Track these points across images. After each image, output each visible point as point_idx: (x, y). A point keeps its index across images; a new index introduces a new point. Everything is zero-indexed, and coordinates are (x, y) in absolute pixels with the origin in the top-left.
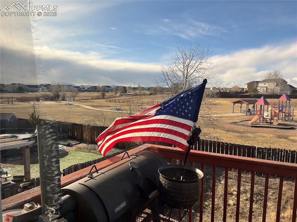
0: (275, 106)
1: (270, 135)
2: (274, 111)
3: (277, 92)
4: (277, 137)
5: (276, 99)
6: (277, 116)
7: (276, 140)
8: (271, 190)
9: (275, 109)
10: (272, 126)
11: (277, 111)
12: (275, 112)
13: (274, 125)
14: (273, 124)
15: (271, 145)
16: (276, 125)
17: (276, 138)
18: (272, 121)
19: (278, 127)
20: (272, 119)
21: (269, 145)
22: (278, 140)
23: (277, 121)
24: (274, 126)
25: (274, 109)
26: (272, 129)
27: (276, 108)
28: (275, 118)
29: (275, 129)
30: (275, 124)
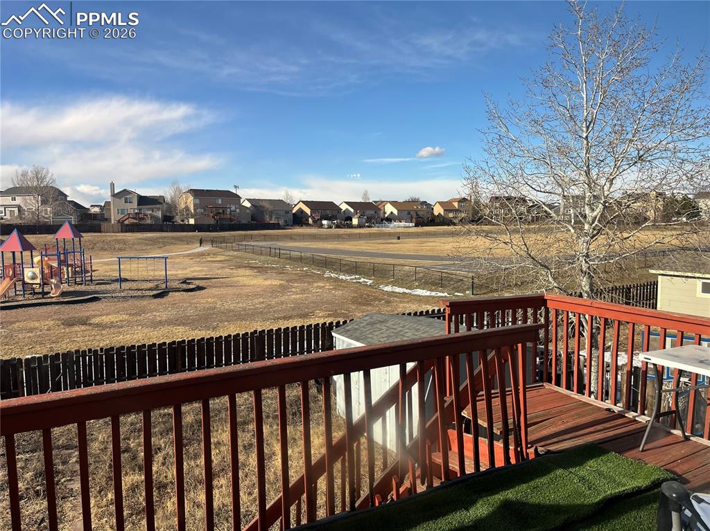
0: (49, 253)
1: (47, 323)
2: (47, 264)
3: (47, 218)
4: (63, 324)
5: (46, 235)
6: (56, 275)
7: (63, 331)
8: (72, 451)
9: (49, 259)
10: (49, 300)
11: (55, 264)
12: (51, 267)
13: (53, 297)
14: (48, 296)
15: (53, 345)
16: (57, 297)
17: (62, 326)
18: (46, 289)
19: (62, 300)
20: (45, 284)
21: (49, 346)
22: (67, 330)
23: (57, 286)
24: (54, 300)
25: (46, 259)
26: (49, 308)
27: (50, 257)
28: (53, 280)
29: (57, 307)
30: (54, 293)
